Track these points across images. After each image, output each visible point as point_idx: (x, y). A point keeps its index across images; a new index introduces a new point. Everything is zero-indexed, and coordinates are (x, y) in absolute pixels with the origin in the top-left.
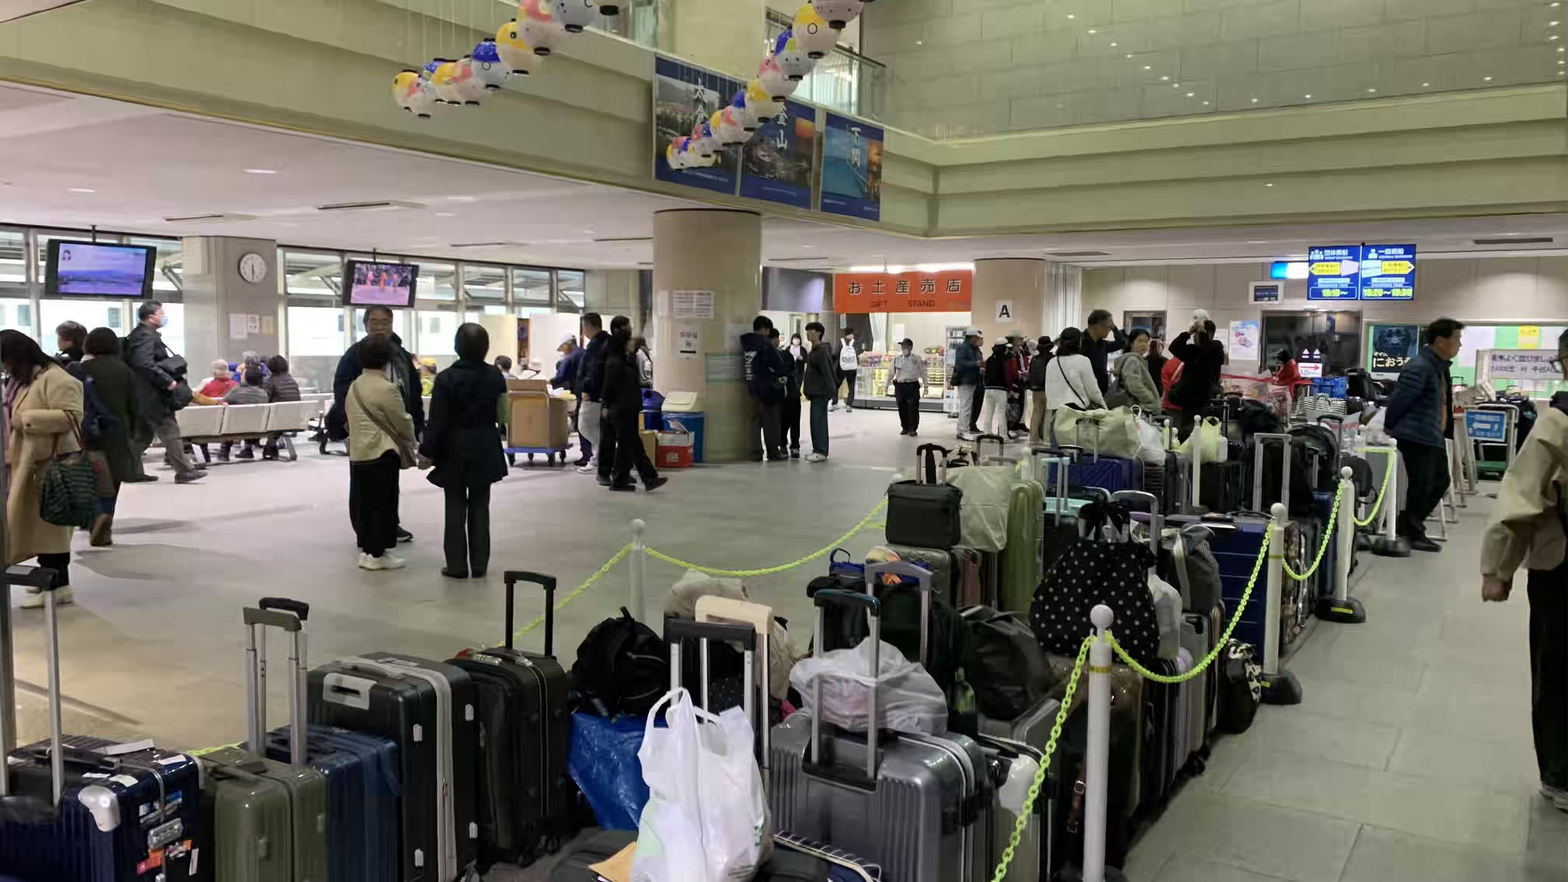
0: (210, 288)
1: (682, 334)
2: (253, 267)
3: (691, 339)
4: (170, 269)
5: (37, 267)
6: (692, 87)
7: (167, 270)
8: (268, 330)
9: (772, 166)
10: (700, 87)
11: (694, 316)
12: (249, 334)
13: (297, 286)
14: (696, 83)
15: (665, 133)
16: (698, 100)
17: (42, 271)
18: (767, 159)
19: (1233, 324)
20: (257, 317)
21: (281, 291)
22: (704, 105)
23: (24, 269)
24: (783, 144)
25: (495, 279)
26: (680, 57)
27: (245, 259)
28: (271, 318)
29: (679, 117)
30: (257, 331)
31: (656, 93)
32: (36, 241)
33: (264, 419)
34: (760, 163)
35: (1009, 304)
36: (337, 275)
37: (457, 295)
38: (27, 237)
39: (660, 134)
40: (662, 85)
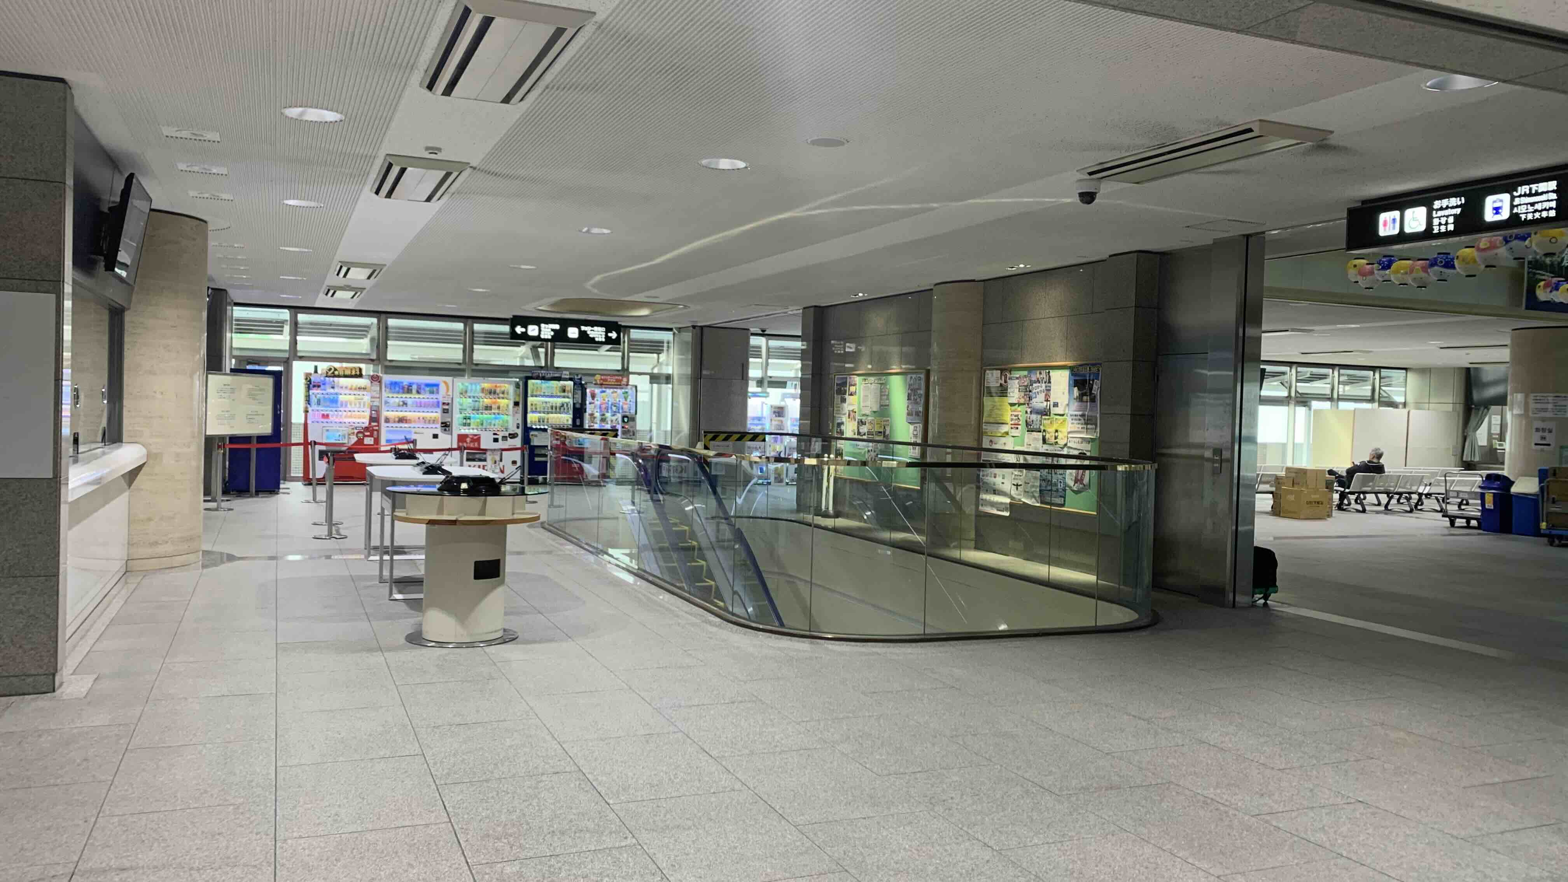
1: (1537, 430)
3: (1546, 434)
11: (1548, 415)
15: (1535, 274)
25: (1322, 378)
39: (1531, 275)
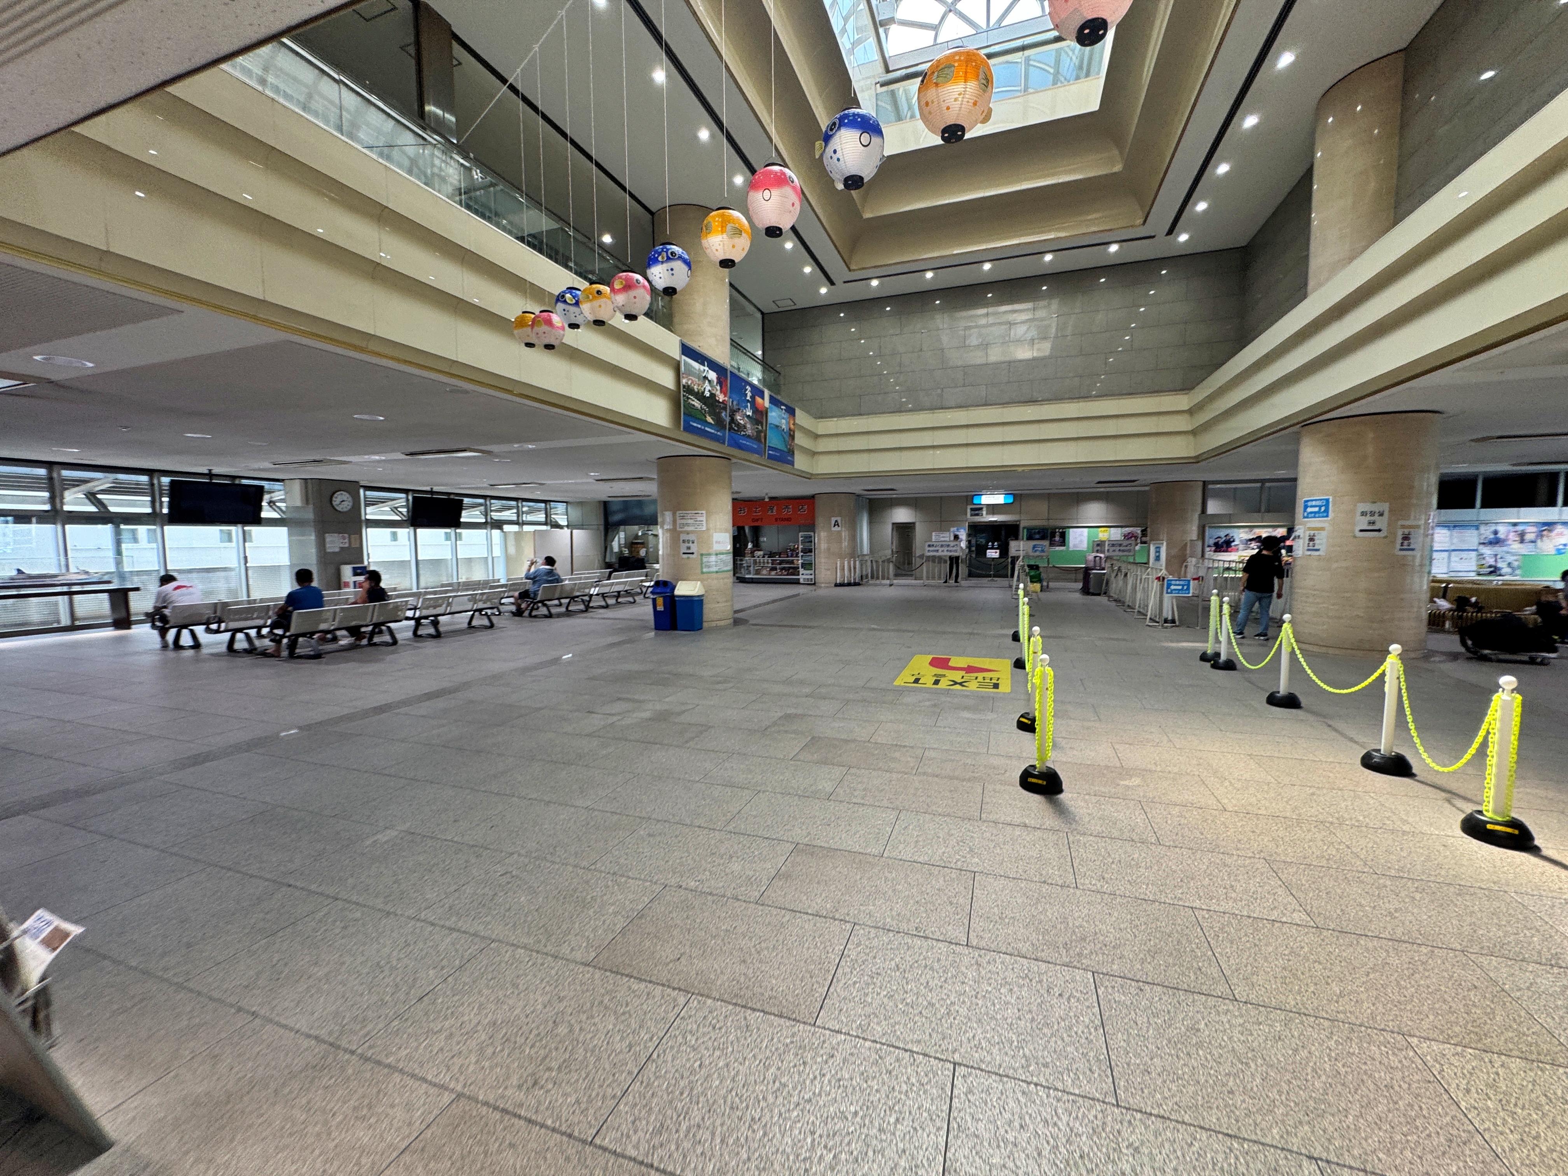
0: (309, 515)
2: (343, 502)
4: (274, 502)
5: (161, 503)
6: (702, 368)
7: (271, 503)
8: (355, 545)
9: (745, 427)
10: (706, 368)
11: (692, 528)
12: (342, 548)
13: (371, 513)
14: (704, 365)
15: (688, 398)
16: (705, 378)
17: (166, 505)
18: (742, 422)
19: (952, 529)
20: (346, 535)
21: (363, 518)
22: (709, 381)
23: (149, 504)
24: (749, 413)
25: (509, 508)
26: (694, 345)
27: (336, 495)
28: (357, 536)
29: (696, 387)
30: (347, 545)
31: (683, 369)
32: (159, 482)
33: (370, 614)
34: (738, 425)
35: (839, 519)
36: (402, 507)
37: (486, 519)
38: (151, 479)
40: (685, 362)
